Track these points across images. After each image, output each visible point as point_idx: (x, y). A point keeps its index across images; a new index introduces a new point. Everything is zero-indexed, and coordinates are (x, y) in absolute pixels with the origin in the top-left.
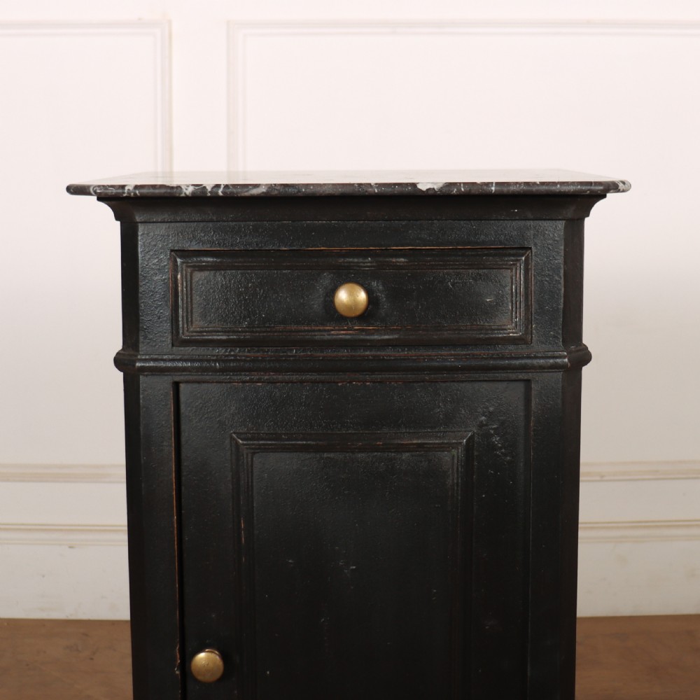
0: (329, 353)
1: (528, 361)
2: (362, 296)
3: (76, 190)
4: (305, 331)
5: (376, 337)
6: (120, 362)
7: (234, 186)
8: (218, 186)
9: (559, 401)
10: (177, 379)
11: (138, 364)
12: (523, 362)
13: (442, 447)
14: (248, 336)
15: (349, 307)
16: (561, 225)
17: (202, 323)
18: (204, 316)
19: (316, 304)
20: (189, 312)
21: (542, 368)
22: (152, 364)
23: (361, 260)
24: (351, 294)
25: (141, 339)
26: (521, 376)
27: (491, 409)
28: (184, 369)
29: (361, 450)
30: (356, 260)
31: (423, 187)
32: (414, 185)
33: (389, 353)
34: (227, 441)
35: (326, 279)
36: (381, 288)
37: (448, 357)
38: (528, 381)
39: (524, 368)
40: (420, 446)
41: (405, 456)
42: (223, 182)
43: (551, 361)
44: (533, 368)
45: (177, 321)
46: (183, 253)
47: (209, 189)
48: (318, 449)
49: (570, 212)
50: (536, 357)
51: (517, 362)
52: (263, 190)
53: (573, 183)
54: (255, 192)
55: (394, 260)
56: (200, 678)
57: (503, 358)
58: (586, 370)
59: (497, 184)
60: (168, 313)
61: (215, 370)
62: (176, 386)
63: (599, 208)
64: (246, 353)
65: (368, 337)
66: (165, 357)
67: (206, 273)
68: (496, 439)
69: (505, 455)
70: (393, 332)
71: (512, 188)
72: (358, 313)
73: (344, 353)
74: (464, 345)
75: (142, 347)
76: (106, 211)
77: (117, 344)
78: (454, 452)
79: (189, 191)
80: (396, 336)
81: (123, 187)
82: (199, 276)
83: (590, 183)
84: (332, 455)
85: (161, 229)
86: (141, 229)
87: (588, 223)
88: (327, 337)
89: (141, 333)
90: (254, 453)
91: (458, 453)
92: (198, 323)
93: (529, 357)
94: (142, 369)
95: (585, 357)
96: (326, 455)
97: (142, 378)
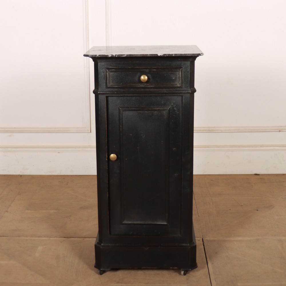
0: (139, 90)
1: (182, 92)
2: (146, 78)
3: (85, 55)
4: (134, 85)
5: (149, 86)
6: (94, 92)
7: (120, 55)
8: (116, 55)
9: (189, 100)
10: (107, 95)
11: (98, 92)
12: (181, 92)
13: (164, 110)
14: (122, 86)
15: (144, 80)
16: (189, 62)
17: (112, 84)
18: (112, 82)
19: (136, 79)
20: (109, 81)
21: (185, 93)
22: (101, 92)
23: (146, 70)
24: (144, 77)
25: (99, 87)
26: (181, 95)
27: (174, 102)
28: (108, 93)
29: (146, 110)
30: (145, 70)
31: (159, 55)
32: (157, 55)
33: (152, 90)
34: (117, 109)
35: (139, 74)
36: (150, 76)
37: (165, 90)
38: (182, 96)
39: (181, 93)
40: (159, 110)
41: (156, 112)
42: (117, 54)
43: (187, 92)
44: (183, 93)
45: (107, 83)
46: (108, 69)
47: (114, 56)
48: (137, 110)
49: (191, 60)
50: (184, 91)
51: (180, 92)
52: (125, 56)
53: (191, 54)
54: (124, 56)
55: (153, 70)
56: (112, 160)
57: (177, 91)
58: (195, 94)
59: (175, 54)
60: (105, 81)
61: (115, 94)
62: (107, 97)
63: (198, 59)
64: (122, 90)
65: (148, 86)
66: (104, 91)
67: (113, 73)
68: (175, 108)
69: (177, 112)
70: (153, 85)
71: (178, 55)
72: (146, 81)
73: (142, 90)
74: (168, 88)
75: (99, 89)
76: (91, 60)
78: (166, 111)
79: (110, 56)
80: (154, 86)
81: (96, 55)
82: (111, 73)
83: (194, 54)
84: (140, 112)
85: (103, 63)
86: (99, 64)
87: (196, 61)
88: (139, 86)
89: (99, 86)
90: (123, 111)
91: (167, 111)
92: (111, 84)
93: (182, 91)
94: (99, 93)
95: (195, 91)
96: (139, 112)
97: (99, 95)
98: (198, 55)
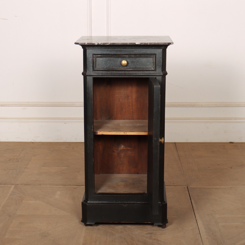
0: (120, 72)
2: (126, 62)
3: (76, 43)
4: (116, 68)
5: (129, 69)
6: (83, 74)
7: (104, 43)
8: (101, 43)
9: (161, 81)
11: (87, 74)
14: (106, 69)
15: (124, 64)
16: (161, 50)
19: (118, 63)
20: (96, 65)
21: (158, 75)
22: (89, 74)
23: (126, 56)
24: (124, 62)
25: (87, 70)
26: (154, 77)
28: (95, 75)
31: (137, 44)
32: (135, 43)
33: (131, 72)
35: (120, 59)
36: (129, 61)
37: (141, 73)
42: (102, 43)
43: (160, 74)
44: (156, 75)
45: (94, 66)
46: (95, 54)
47: (100, 44)
49: (163, 48)
51: (154, 74)
52: (109, 44)
53: (163, 43)
54: (108, 44)
55: (132, 56)
57: (151, 73)
58: (166, 76)
59: (150, 43)
60: (92, 65)
63: (169, 47)
64: (106, 72)
65: (127, 69)
66: (92, 73)
67: (99, 58)
71: (152, 44)
73: (123, 72)
74: (144, 71)
75: (87, 71)
76: (81, 47)
77: (82, 71)
79: (96, 44)
80: (132, 69)
81: (85, 43)
82: (97, 59)
83: (166, 43)
85: (91, 50)
86: (87, 50)
87: (167, 49)
89: (87, 69)
93: (156, 73)
95: (166, 74)
97: (87, 77)
98: (169, 44)
